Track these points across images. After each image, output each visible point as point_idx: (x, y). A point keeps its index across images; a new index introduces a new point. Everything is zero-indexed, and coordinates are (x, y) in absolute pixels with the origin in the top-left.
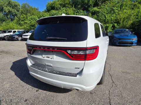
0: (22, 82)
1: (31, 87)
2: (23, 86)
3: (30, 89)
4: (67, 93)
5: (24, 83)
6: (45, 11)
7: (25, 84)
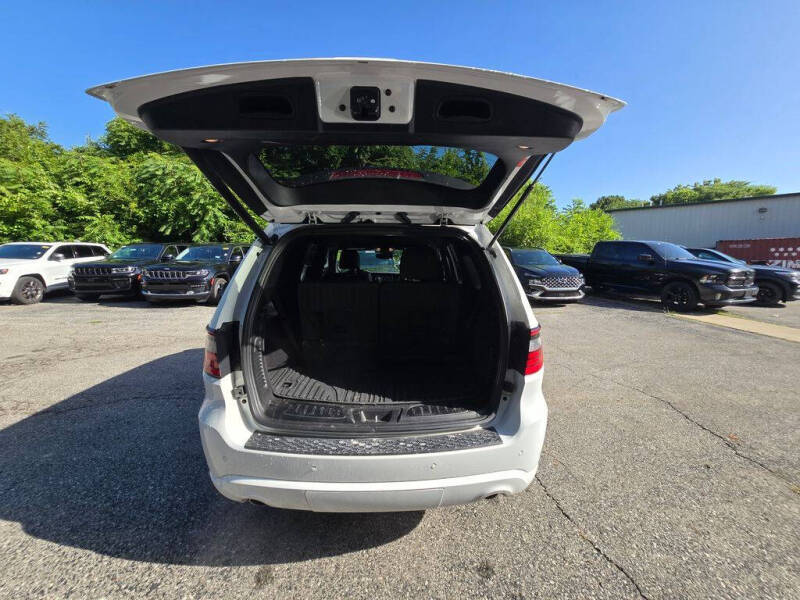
0: (121, 564)
1: (208, 569)
2: (154, 586)
3: (211, 585)
4: (413, 534)
5: (142, 566)
6: (92, 148)
7: (156, 566)
